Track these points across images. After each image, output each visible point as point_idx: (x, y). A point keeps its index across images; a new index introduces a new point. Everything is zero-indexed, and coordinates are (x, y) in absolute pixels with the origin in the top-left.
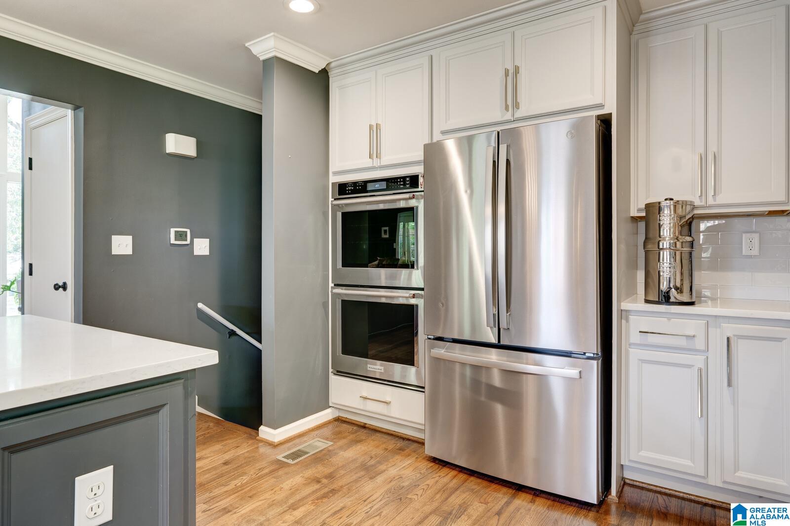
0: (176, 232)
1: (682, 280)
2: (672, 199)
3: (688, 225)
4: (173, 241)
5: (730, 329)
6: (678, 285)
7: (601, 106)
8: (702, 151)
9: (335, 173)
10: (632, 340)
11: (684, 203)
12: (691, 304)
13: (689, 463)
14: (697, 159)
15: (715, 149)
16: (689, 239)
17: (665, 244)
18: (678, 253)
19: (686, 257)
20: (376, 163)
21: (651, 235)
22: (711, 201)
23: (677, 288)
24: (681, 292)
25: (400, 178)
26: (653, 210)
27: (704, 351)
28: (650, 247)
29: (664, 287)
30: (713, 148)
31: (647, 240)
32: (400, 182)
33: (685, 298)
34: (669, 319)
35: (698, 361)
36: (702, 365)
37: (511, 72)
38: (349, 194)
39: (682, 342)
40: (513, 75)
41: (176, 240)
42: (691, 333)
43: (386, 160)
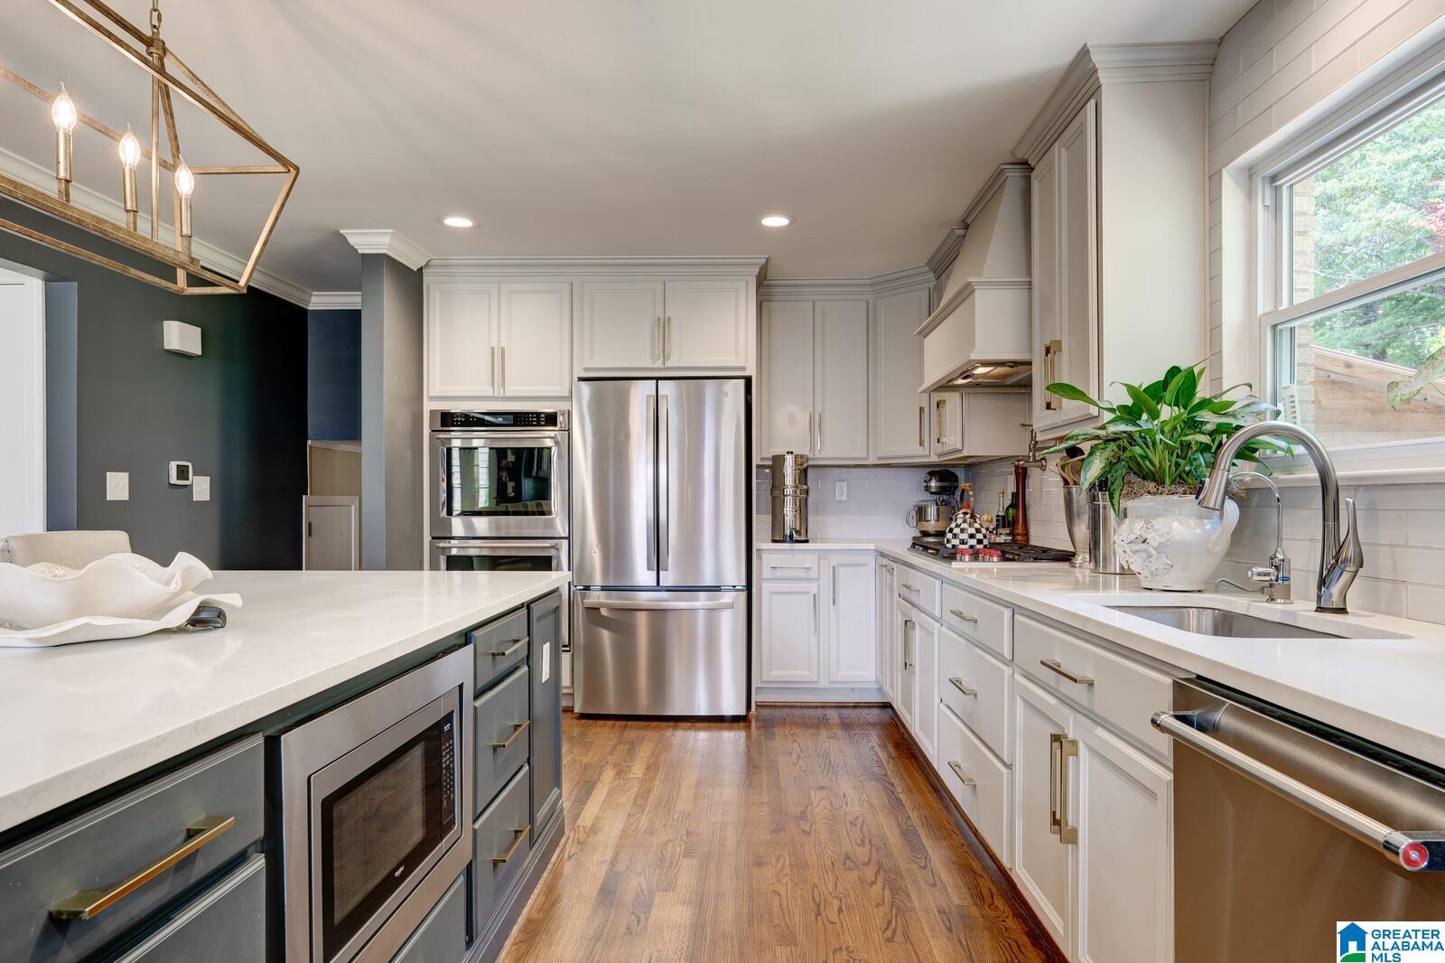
0: (178, 466)
1: (801, 525)
2: (792, 453)
3: (803, 474)
4: (174, 480)
5: (834, 560)
6: (798, 529)
7: (743, 369)
8: (812, 411)
9: (432, 398)
10: (764, 576)
11: (802, 456)
12: (807, 541)
13: (806, 673)
14: (808, 417)
15: (820, 411)
16: (805, 487)
17: (789, 491)
18: (798, 499)
19: (803, 502)
20: (499, 392)
21: (777, 484)
22: (817, 455)
23: (797, 532)
24: (800, 534)
25: (532, 413)
26: (778, 461)
27: (817, 579)
28: (777, 493)
29: (788, 532)
30: (819, 410)
31: (773, 488)
32: (532, 417)
33: (803, 538)
34: (793, 555)
35: (813, 587)
36: (815, 591)
37: (662, 320)
38: (457, 426)
39: (802, 574)
40: (663, 325)
41: (178, 479)
42: (809, 566)
43: (511, 390)
